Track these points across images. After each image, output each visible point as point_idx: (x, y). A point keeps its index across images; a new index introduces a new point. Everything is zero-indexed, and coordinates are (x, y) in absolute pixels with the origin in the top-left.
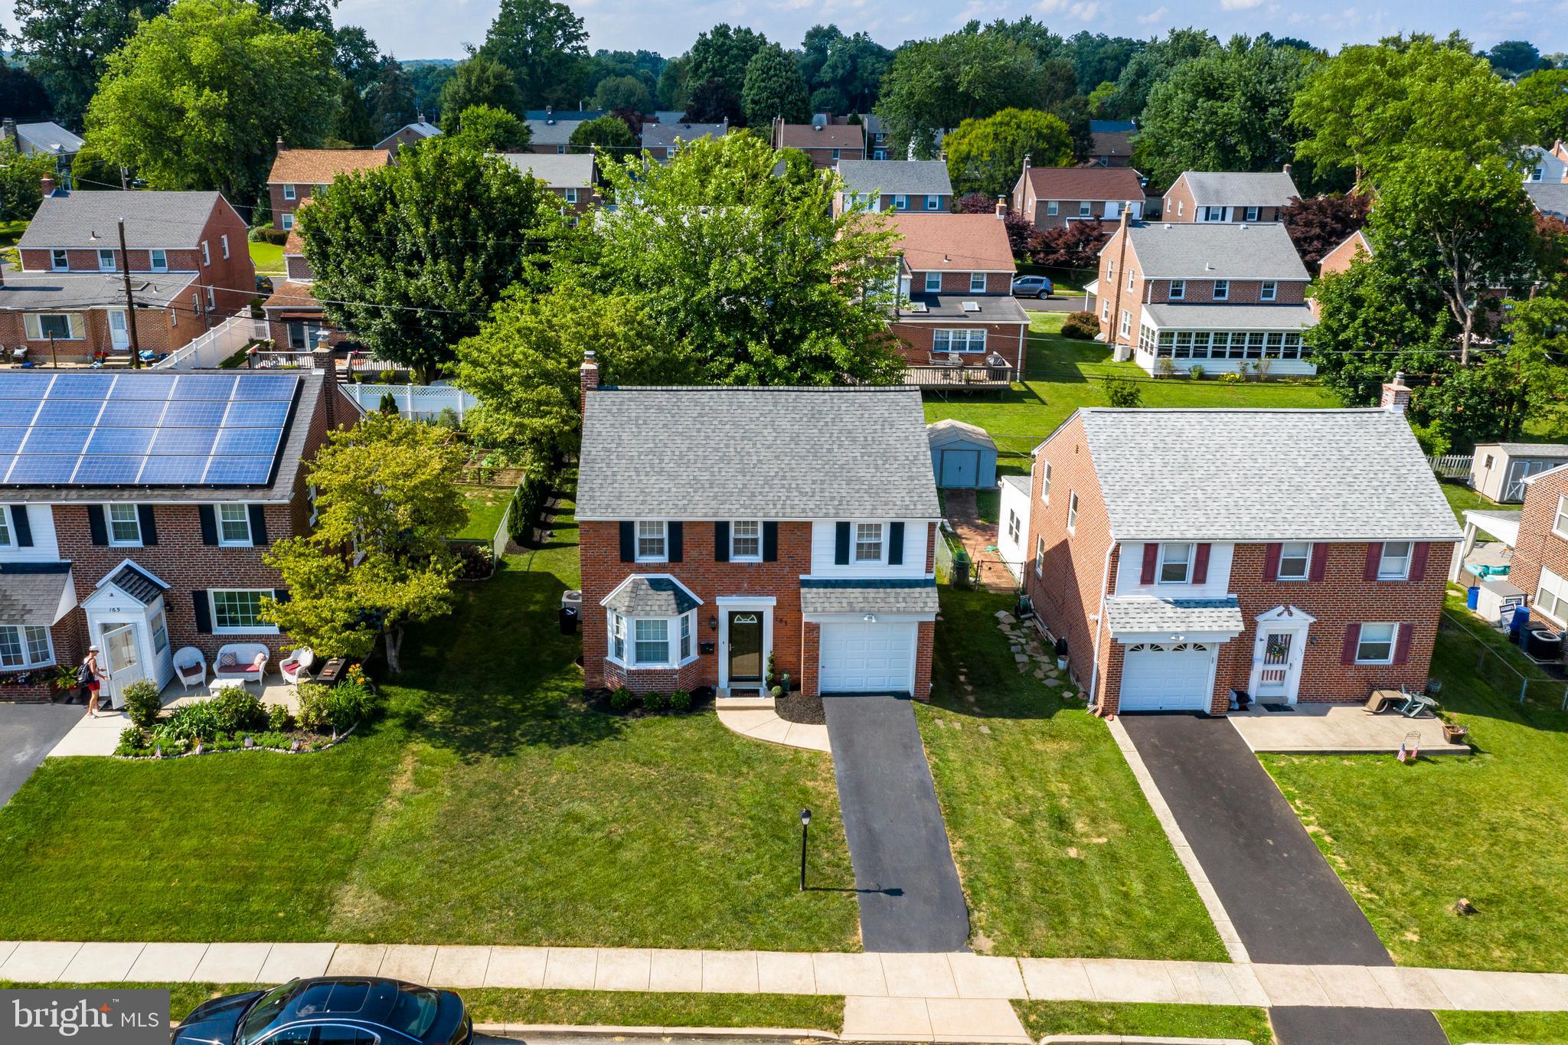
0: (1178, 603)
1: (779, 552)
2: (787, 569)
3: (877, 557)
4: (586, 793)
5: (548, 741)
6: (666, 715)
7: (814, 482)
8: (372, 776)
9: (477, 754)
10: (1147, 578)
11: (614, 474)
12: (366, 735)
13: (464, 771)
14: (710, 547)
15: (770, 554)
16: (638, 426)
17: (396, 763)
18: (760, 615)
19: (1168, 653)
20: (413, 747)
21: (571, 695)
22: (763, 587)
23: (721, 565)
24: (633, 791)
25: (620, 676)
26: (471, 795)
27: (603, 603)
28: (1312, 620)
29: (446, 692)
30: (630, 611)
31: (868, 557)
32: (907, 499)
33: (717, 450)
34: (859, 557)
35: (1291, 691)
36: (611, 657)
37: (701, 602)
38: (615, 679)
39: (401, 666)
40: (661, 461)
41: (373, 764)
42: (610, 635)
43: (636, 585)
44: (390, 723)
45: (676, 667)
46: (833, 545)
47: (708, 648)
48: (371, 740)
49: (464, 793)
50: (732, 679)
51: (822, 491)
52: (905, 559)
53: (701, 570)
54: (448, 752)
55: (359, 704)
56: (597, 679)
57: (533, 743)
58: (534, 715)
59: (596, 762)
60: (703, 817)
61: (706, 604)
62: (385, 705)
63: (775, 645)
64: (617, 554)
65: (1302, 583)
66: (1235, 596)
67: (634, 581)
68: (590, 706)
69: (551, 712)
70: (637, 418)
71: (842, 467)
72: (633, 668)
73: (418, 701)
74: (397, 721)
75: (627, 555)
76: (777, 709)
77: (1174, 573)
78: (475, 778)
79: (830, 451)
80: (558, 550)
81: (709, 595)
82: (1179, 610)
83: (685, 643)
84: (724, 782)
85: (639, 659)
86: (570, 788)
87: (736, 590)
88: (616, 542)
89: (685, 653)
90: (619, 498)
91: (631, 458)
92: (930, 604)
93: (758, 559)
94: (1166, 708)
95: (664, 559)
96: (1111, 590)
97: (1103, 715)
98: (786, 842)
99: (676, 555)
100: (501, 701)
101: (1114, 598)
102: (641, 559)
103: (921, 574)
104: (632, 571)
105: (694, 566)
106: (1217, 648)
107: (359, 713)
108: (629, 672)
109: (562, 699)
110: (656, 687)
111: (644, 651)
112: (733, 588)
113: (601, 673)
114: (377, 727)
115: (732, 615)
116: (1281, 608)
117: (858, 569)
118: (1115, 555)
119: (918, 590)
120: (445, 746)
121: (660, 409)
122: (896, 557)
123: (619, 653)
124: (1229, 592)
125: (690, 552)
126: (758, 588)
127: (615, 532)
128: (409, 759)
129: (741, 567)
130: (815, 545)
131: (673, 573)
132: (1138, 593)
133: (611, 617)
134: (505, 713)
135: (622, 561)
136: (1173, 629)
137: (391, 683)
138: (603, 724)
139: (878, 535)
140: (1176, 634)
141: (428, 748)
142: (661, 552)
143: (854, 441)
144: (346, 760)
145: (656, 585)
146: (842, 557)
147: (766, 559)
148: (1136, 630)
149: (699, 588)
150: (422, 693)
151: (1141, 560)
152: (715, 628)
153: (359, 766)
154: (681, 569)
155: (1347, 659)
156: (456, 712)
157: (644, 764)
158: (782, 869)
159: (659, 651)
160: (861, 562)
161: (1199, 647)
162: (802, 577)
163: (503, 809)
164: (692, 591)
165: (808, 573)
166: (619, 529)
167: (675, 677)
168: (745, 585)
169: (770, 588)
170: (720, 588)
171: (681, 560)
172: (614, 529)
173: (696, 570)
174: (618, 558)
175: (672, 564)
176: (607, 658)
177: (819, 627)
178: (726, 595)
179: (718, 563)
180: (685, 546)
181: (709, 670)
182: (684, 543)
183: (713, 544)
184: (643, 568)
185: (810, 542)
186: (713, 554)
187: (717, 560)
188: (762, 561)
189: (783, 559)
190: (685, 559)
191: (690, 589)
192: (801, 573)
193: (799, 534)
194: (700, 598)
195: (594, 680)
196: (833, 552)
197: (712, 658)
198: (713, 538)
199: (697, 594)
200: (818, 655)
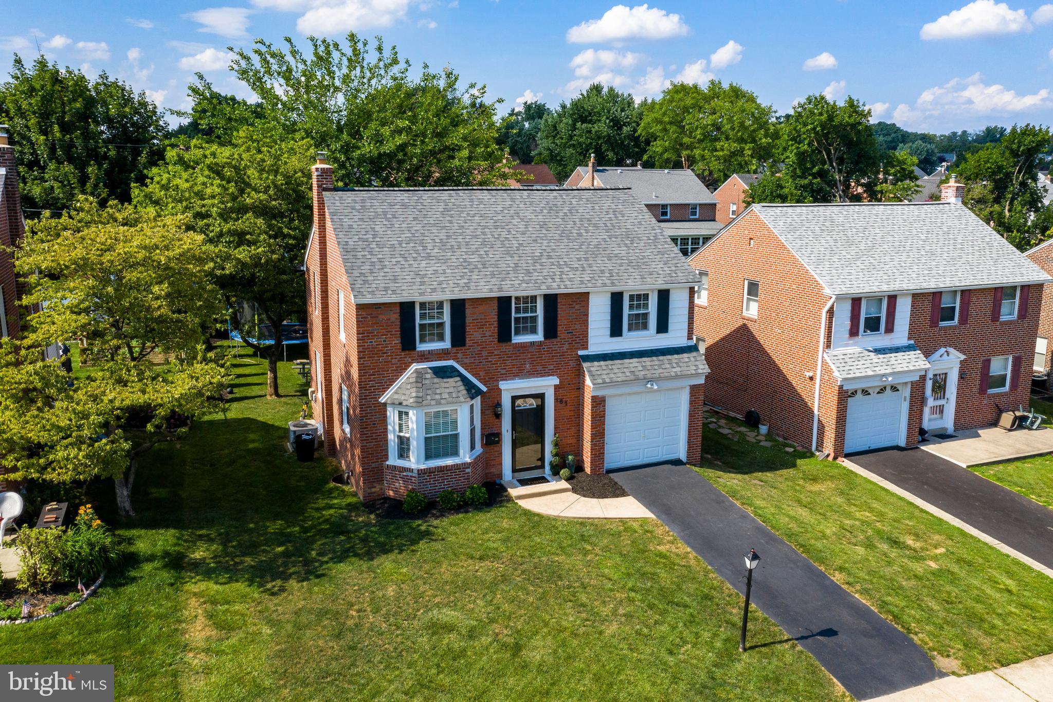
0: (878, 351)
1: (559, 328)
2: (566, 346)
3: (645, 326)
4: (437, 600)
5: (356, 555)
6: (467, 512)
7: (579, 260)
8: (153, 628)
9: (279, 582)
10: (854, 332)
11: (380, 261)
12: (123, 585)
13: (271, 603)
14: (492, 329)
15: (551, 331)
16: (388, 220)
17: (175, 609)
18: (541, 396)
19: (874, 395)
20: (190, 587)
21: (350, 511)
22: (544, 367)
23: (504, 347)
24: (492, 586)
25: (406, 480)
26: (299, 627)
27: (383, 400)
28: (963, 357)
29: (202, 528)
30: (419, 403)
31: (638, 328)
32: (666, 269)
33: (476, 237)
34: (631, 328)
35: (948, 422)
36: (393, 460)
37: (484, 389)
38: (400, 484)
39: (134, 509)
40: (425, 248)
41: (148, 614)
42: (391, 436)
43: (419, 374)
44: (148, 567)
45: (468, 460)
46: (608, 317)
47: (491, 439)
48: (130, 589)
49: (289, 627)
50: (514, 470)
51: (590, 266)
52: (670, 326)
53: (485, 353)
54: (240, 587)
55: (104, 549)
56: (377, 489)
57: (341, 558)
58: (323, 533)
59: (427, 567)
60: (584, 598)
61: (489, 390)
62: (132, 549)
63: (556, 428)
64: (397, 341)
65: (954, 327)
66: (912, 342)
67: (416, 371)
68: (377, 515)
69: (338, 528)
70: (385, 213)
71: (596, 246)
72: (422, 467)
73: (172, 540)
74: (156, 564)
75: (408, 343)
76: (574, 490)
77: (873, 325)
78: (292, 607)
79: (580, 235)
80: (246, 401)
81: (492, 379)
82: (881, 356)
84: (577, 560)
85: (428, 457)
86: (417, 597)
87: (519, 373)
88: (396, 329)
89: (473, 447)
90: (395, 280)
91: (393, 246)
92: (701, 367)
93: (539, 337)
94: (873, 447)
95: (446, 344)
96: (828, 345)
97: (835, 458)
98: (686, 606)
99: (459, 339)
100: (274, 526)
101: (833, 351)
102: (422, 347)
103: (683, 342)
104: (414, 361)
105: (477, 349)
106: (909, 386)
107: (107, 559)
108: (420, 472)
109: (342, 515)
110: (446, 485)
111: (433, 447)
112: (515, 370)
113: (380, 481)
114: (133, 574)
115: (514, 399)
116: (943, 350)
117: (631, 341)
118: (831, 312)
119: (685, 355)
120: (230, 580)
121: (405, 206)
122: (663, 327)
123: (403, 452)
124: (909, 339)
125: (473, 335)
126: (539, 368)
127: (395, 317)
128: (193, 602)
129: (523, 346)
130: (592, 318)
131: (456, 358)
132: (847, 345)
133: (392, 416)
134: (282, 538)
135: (404, 349)
136: (883, 372)
137: (130, 525)
138: (406, 530)
139: (646, 306)
140: (884, 375)
141: (212, 587)
142: (441, 338)
143: (596, 226)
144: (109, 616)
145: (441, 373)
146: (616, 331)
147: (547, 336)
148: (858, 375)
149: (482, 374)
150: (172, 531)
151: (849, 314)
152: (498, 416)
153: (126, 621)
154: (465, 354)
155: (983, 391)
156: (224, 544)
157: (481, 559)
158: (706, 635)
159: (448, 445)
160: (634, 334)
161: (894, 389)
162: (581, 353)
163: (349, 636)
164: (476, 377)
165: (587, 348)
166: (398, 311)
167: (468, 470)
168: (528, 366)
169: (552, 367)
170: (503, 372)
171: (464, 345)
172: (394, 313)
173: (479, 354)
174: (399, 346)
175: (454, 350)
176: (387, 463)
177: (604, 401)
178: (509, 380)
179: (501, 344)
180: (468, 329)
181: (493, 463)
182: (467, 324)
183: (496, 324)
184: (425, 357)
185: (587, 315)
186: (496, 334)
187: (499, 341)
188: (542, 339)
189: (563, 336)
190: (468, 342)
191: (473, 375)
192: (579, 349)
193: (577, 307)
194: (484, 385)
195: (373, 490)
196: (608, 324)
197: (496, 449)
198: (496, 317)
199: (480, 380)
200: (604, 430)
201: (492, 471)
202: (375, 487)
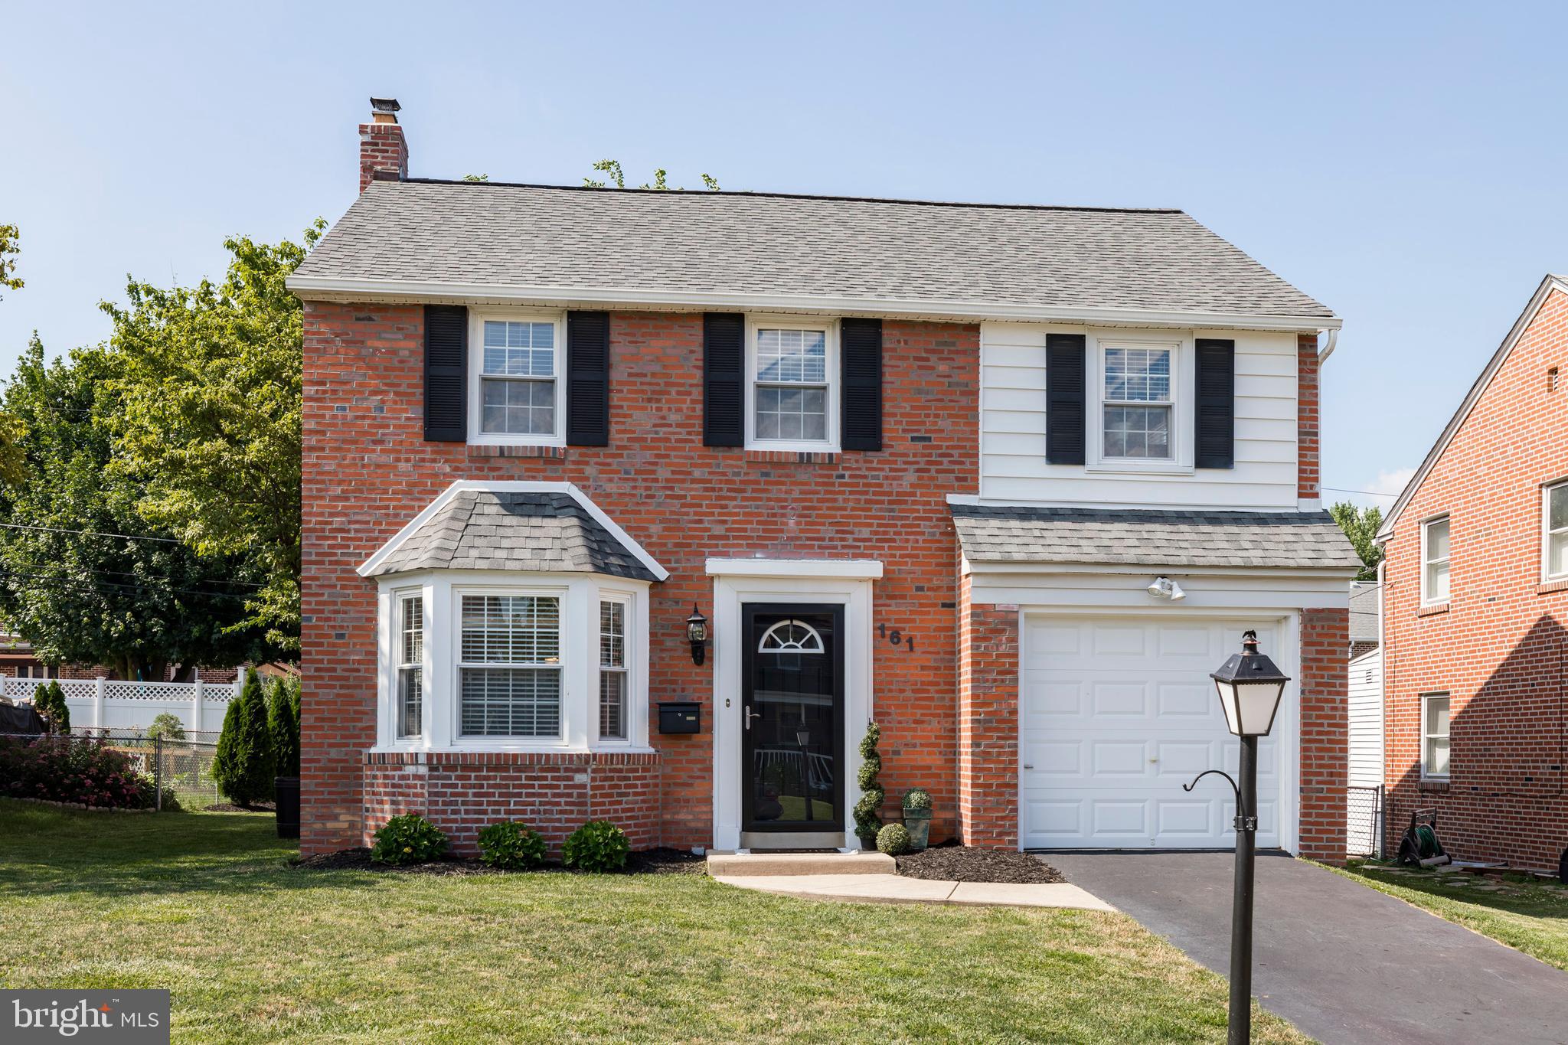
1: (889, 424)
2: (910, 477)
14: (686, 406)
15: (863, 429)
18: (833, 614)
22: (843, 530)
23: (723, 460)
25: (405, 790)
27: (367, 568)
30: (443, 561)
31: (1135, 447)
34: (1112, 448)
36: (386, 742)
37: (659, 570)
38: (392, 807)
42: (384, 674)
43: (469, 506)
45: (584, 750)
46: (1039, 404)
47: (680, 722)
50: (750, 826)
52: (1240, 452)
53: (663, 473)
56: (341, 824)
61: (676, 579)
63: (879, 714)
64: (413, 414)
67: (464, 500)
75: (444, 424)
76: (901, 870)
81: (684, 548)
83: (612, 686)
85: (471, 731)
87: (766, 538)
88: (413, 380)
89: (612, 723)
92: (1335, 554)
93: (827, 443)
95: (558, 439)
99: (590, 425)
102: (478, 437)
103: (1287, 500)
104: (458, 472)
105: (641, 457)
108: (437, 762)
111: (486, 700)
112: (754, 529)
113: (352, 801)
115: (752, 615)
117: (1115, 481)
119: (1287, 529)
122: (1215, 451)
123: (411, 716)
125: (631, 417)
126: (828, 531)
127: (410, 346)
129: (779, 463)
130: (988, 404)
131: (579, 480)
133: (390, 613)
135: (430, 436)
139: (1161, 383)
142: (544, 419)
146: (1065, 447)
147: (850, 442)
149: (654, 530)
152: (701, 652)
154: (605, 469)
159: (533, 703)
162: (953, 499)
164: (636, 537)
165: (974, 489)
166: (421, 330)
167: (580, 778)
168: (792, 522)
169: (865, 533)
170: (719, 530)
171: (604, 443)
172: (407, 337)
173: (647, 473)
174: (418, 426)
175: (575, 453)
176: (373, 750)
177: (1014, 624)
178: (736, 555)
179: (711, 452)
180: (615, 399)
181: (684, 793)
182: (614, 386)
183: (697, 393)
184: (487, 464)
185: (975, 393)
186: (699, 422)
187: (708, 443)
188: (839, 450)
189: (899, 447)
190: (616, 436)
191: (628, 529)
192: (952, 489)
193: (942, 368)
194: (661, 561)
195: (330, 825)
196: (1039, 424)
197: (694, 754)
198: (699, 374)
199: (648, 547)
200: (1014, 712)
201: (682, 816)
202: (335, 818)
